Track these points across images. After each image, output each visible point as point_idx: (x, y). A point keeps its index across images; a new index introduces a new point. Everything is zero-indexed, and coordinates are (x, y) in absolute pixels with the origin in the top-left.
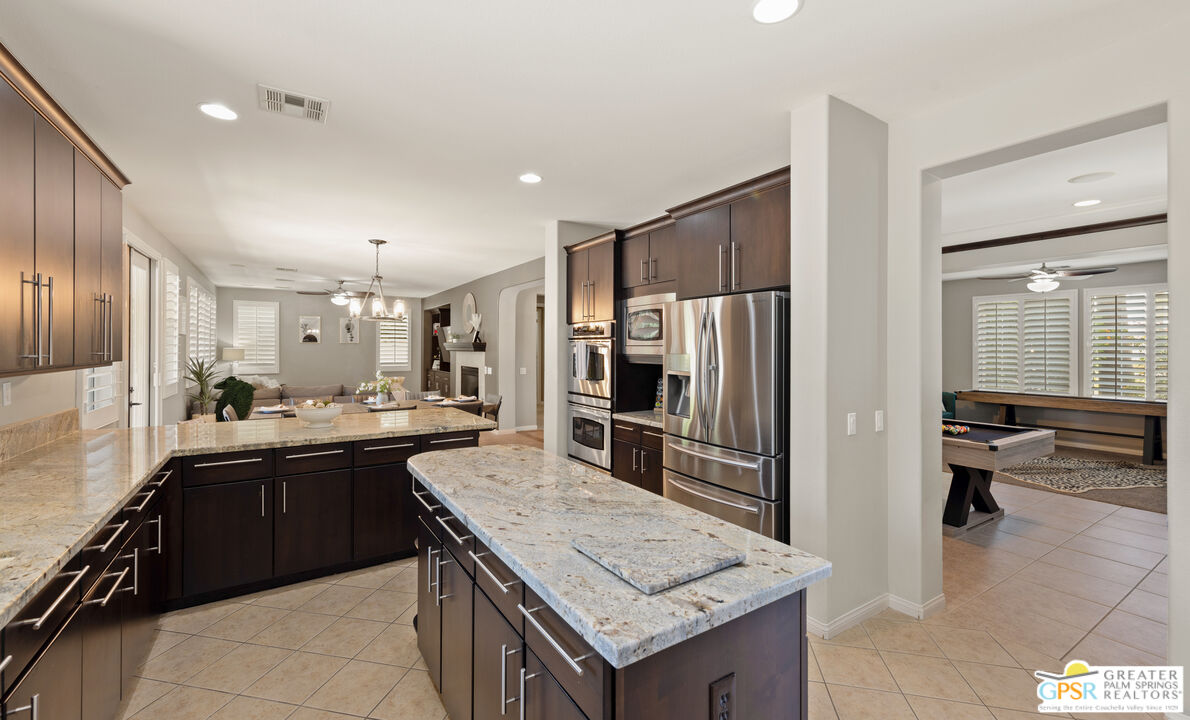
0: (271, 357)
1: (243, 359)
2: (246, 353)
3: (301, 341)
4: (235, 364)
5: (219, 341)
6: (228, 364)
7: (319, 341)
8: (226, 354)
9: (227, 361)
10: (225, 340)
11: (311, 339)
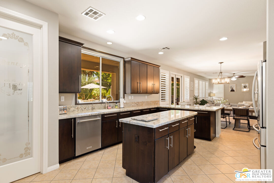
0: (222, 95)
1: (215, 96)
2: (216, 94)
3: (230, 91)
4: (214, 97)
5: (210, 92)
6: (212, 97)
7: (235, 91)
8: (211, 95)
9: (212, 96)
10: (211, 91)
11: (233, 90)
